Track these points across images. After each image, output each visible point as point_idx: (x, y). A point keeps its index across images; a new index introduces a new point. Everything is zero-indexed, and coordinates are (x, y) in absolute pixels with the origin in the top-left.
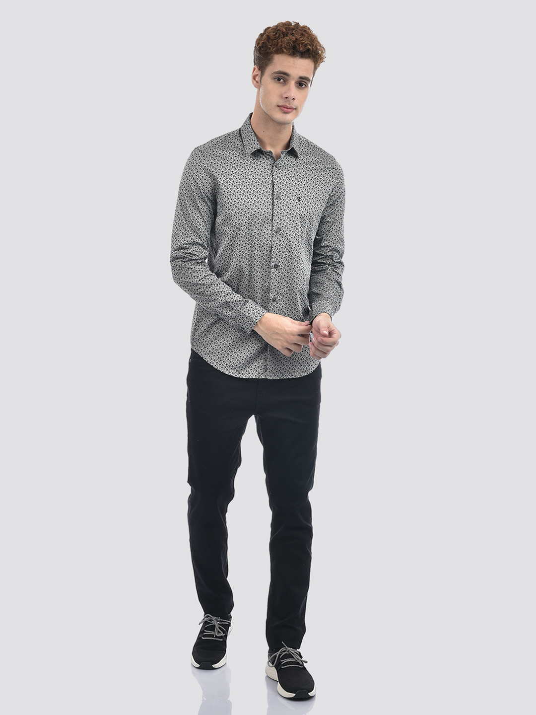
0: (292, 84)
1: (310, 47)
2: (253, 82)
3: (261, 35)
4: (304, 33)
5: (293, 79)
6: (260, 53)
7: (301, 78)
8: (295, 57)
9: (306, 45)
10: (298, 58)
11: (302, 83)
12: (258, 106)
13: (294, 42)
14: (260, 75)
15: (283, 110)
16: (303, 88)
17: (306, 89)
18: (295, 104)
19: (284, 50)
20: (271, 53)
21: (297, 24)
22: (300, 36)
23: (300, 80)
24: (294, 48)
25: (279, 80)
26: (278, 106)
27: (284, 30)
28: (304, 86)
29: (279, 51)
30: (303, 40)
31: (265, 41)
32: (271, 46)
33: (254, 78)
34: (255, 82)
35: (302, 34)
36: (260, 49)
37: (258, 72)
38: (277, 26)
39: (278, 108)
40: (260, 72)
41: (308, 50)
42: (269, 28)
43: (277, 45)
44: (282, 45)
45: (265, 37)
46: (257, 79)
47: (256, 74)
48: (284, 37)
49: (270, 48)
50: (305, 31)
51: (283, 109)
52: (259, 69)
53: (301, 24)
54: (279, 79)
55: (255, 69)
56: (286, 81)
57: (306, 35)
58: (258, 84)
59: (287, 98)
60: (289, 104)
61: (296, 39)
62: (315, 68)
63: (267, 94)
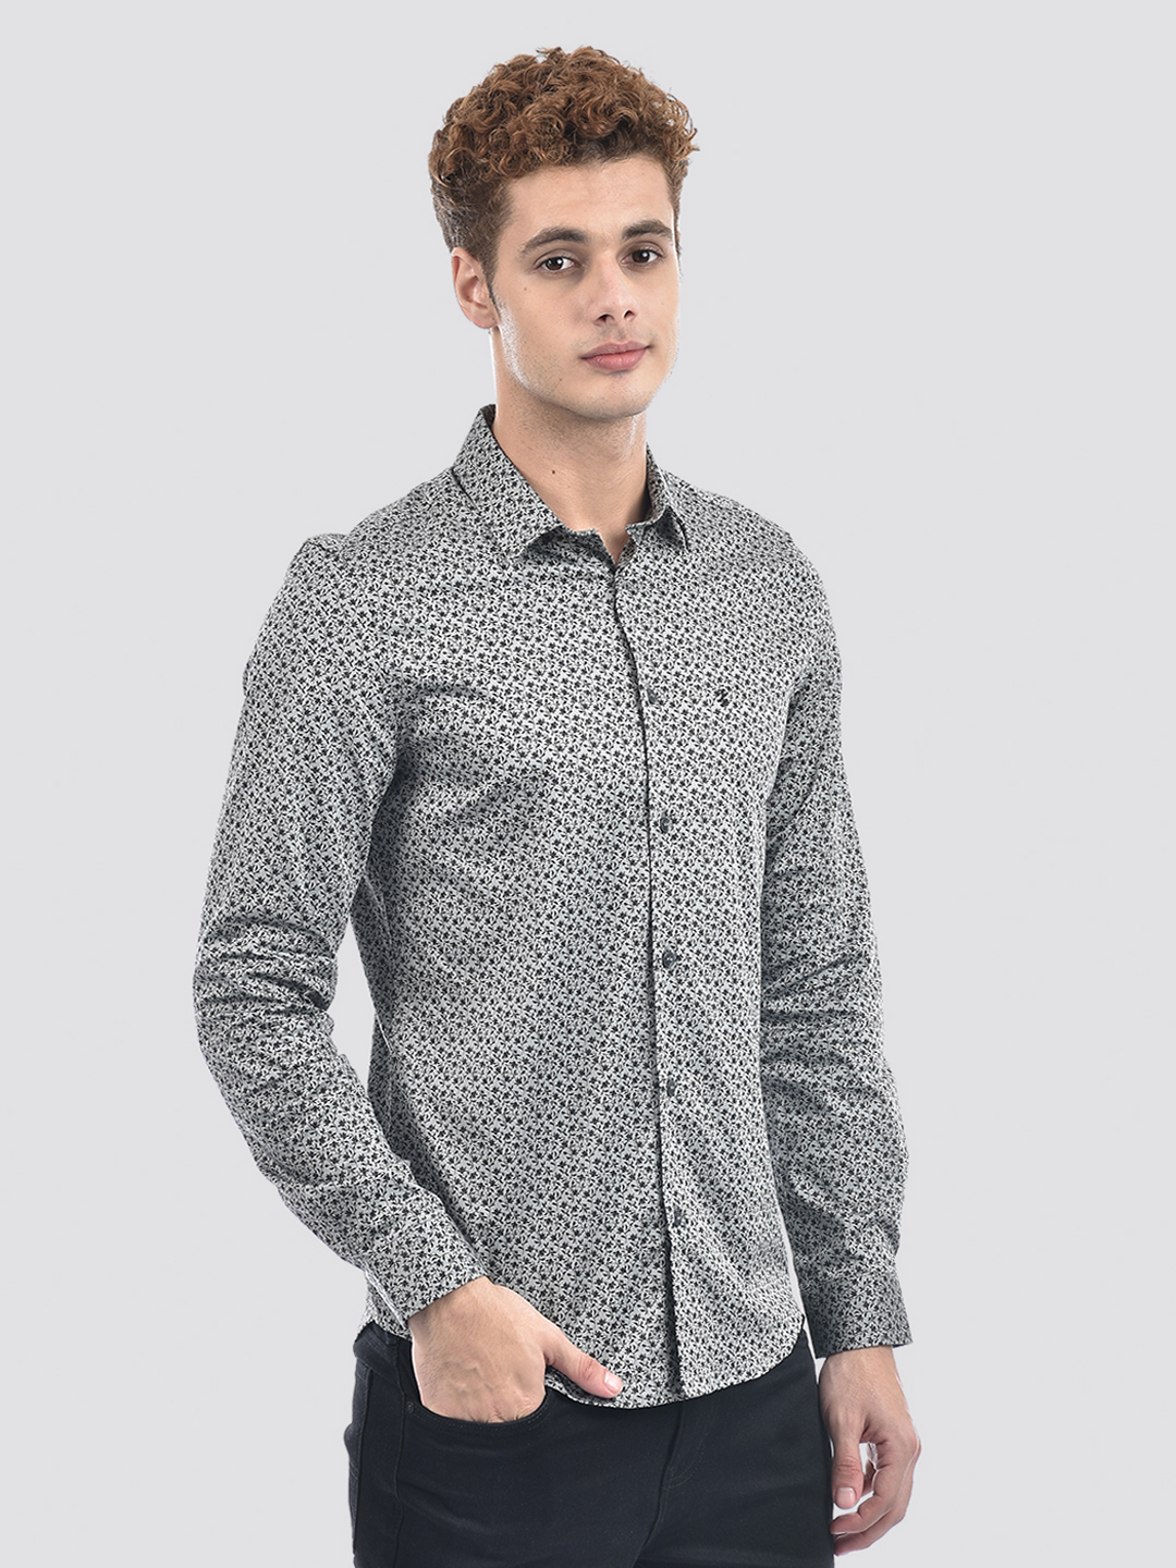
0: (608, 261)
1: (625, 111)
2: (466, 311)
3: (441, 136)
4: (589, 70)
5: (604, 243)
6: (457, 199)
7: (633, 232)
8: (585, 162)
9: (609, 112)
10: (596, 163)
11: (642, 248)
12: (507, 381)
13: (565, 112)
14: (481, 276)
15: (604, 367)
16: (654, 263)
17: (661, 266)
18: (639, 332)
19: (536, 150)
20: (498, 180)
21: (555, 55)
22: (577, 87)
23: (631, 240)
24: (569, 131)
25: (554, 264)
26: (585, 358)
27: (514, 86)
28: (653, 257)
29: (523, 163)
30: (592, 95)
31: (460, 148)
32: (486, 156)
33: (465, 292)
34: (473, 308)
35: (584, 78)
36: (453, 184)
37: (472, 269)
38: (487, 83)
39: (586, 363)
40: (480, 267)
41: (625, 123)
42: (459, 102)
43: (507, 146)
44: (523, 139)
45: (454, 135)
46: (478, 294)
47: (471, 274)
48: (521, 108)
49: (485, 168)
50: (590, 66)
51: (604, 360)
52: (474, 256)
53: (569, 49)
54: (554, 261)
55: (457, 260)
56: (580, 266)
57: (600, 75)
58: (485, 312)
59: (604, 318)
60: (622, 337)
61: (569, 100)
62: (674, 183)
63: (529, 335)
